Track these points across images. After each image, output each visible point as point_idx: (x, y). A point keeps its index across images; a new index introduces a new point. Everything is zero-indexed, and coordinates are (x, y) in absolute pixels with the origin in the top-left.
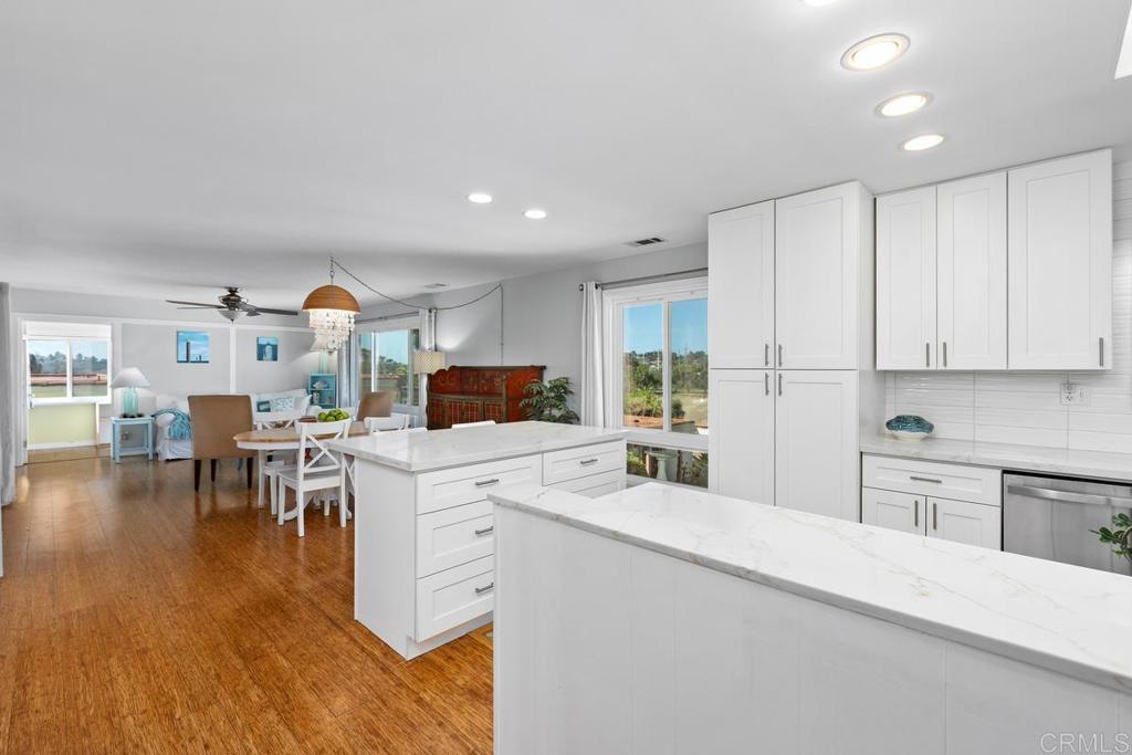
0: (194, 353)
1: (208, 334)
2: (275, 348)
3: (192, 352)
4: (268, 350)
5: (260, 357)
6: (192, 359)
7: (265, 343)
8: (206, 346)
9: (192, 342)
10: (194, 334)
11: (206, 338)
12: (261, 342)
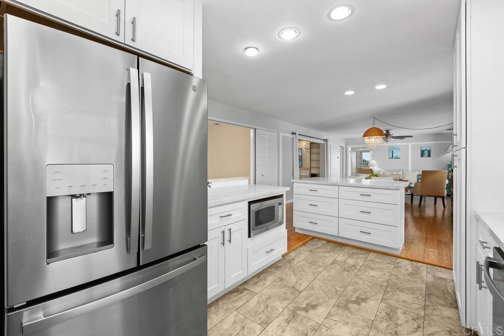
0: (395, 155)
1: (400, 147)
2: (429, 152)
3: (394, 154)
4: (426, 152)
5: (422, 156)
6: (394, 157)
7: (424, 149)
8: (399, 152)
9: (394, 151)
10: (394, 148)
11: (399, 149)
12: (422, 149)
